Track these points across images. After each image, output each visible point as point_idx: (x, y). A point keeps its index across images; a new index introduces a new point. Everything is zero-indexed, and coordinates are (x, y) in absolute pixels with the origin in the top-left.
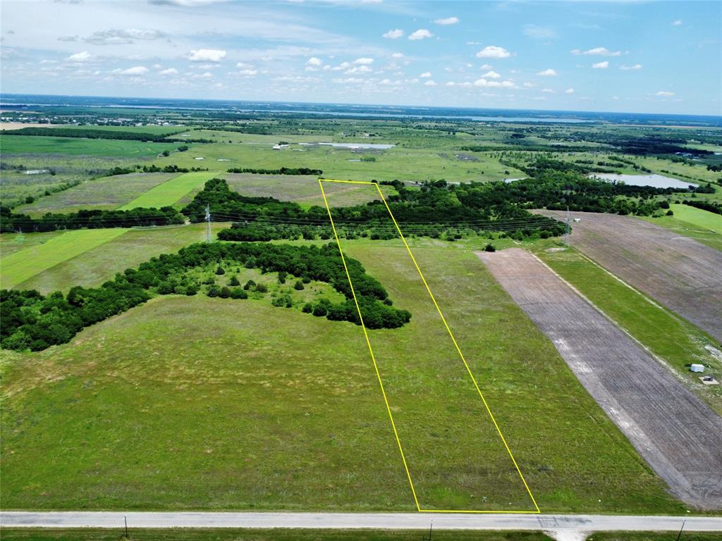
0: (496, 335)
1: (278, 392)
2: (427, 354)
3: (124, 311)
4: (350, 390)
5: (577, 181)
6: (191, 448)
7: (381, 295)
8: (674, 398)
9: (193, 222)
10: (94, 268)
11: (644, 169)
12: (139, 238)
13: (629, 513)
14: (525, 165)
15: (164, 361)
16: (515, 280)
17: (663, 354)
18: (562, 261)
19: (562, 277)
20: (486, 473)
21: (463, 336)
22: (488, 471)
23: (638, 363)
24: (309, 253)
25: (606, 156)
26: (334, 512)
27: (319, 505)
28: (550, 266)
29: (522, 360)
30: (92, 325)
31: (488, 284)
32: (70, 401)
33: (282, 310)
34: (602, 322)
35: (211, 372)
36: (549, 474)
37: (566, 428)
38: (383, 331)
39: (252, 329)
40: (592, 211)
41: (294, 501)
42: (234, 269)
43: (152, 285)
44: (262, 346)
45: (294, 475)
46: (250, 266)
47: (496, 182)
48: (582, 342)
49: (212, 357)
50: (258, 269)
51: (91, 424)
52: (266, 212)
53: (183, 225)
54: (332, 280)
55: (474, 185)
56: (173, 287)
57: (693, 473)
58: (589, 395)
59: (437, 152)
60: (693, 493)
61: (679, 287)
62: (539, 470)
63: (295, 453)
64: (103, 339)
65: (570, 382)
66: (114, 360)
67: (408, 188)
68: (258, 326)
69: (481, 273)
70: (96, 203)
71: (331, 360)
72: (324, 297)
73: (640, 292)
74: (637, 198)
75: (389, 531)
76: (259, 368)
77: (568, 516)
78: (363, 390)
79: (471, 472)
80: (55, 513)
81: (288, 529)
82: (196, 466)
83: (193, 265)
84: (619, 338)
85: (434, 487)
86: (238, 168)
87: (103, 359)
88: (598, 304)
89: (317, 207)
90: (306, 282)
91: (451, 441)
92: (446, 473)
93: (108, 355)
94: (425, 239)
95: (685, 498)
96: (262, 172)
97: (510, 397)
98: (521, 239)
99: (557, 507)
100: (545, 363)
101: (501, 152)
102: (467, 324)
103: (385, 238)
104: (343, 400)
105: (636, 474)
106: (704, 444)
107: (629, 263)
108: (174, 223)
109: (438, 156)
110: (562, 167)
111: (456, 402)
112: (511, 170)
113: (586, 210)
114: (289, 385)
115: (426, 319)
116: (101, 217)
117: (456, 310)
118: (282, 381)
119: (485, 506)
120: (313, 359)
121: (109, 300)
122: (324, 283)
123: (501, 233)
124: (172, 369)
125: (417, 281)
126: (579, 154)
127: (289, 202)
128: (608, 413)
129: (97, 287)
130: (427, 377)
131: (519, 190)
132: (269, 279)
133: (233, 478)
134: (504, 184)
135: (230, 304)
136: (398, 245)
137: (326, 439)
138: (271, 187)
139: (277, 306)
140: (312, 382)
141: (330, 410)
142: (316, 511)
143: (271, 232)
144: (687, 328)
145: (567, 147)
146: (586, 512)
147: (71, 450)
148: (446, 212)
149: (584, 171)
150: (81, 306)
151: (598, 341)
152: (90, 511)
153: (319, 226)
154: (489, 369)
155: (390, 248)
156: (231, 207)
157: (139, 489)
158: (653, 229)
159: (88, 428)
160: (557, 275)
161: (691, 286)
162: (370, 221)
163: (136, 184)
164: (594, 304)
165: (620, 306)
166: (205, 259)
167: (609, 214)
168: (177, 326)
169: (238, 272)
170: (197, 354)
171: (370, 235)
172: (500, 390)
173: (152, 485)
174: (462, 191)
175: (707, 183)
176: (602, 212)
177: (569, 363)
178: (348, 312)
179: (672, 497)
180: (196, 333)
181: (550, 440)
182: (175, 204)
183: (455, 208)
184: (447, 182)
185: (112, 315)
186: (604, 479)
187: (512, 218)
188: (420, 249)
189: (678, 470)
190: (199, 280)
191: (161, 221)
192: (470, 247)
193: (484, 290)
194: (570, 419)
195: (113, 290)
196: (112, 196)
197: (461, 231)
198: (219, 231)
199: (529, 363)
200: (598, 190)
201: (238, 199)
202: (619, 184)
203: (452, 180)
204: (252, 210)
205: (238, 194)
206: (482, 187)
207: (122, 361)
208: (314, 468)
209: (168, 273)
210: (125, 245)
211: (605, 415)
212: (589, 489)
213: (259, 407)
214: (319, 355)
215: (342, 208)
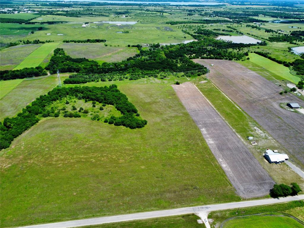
0: (180, 128)
1: (98, 164)
2: (154, 140)
3: (29, 128)
4: (125, 161)
5: (213, 42)
6: (68, 193)
7: (135, 111)
8: (241, 152)
9: (51, 74)
10: (12, 104)
11: (240, 33)
12: (28, 85)
13: (223, 203)
14: (192, 32)
15: (51, 153)
16: (187, 99)
17: (239, 132)
18: (205, 88)
19: (205, 96)
20: (176, 192)
21: (167, 130)
23: (230, 137)
24: (104, 91)
25: (226, 26)
26: (123, 214)
27: (118, 212)
28: (202, 92)
29: (189, 140)
30: (17, 137)
31: (177, 102)
32: (15, 176)
33: (95, 122)
34: (219, 119)
35: (71, 157)
36: (197, 190)
37: (204, 170)
38: (137, 130)
39: (84, 133)
40: (218, 59)
41: (108, 212)
42: (73, 100)
43: (39, 113)
44: (90, 142)
45: (108, 201)
46: (80, 99)
47: (180, 44)
48: (211, 129)
49: (70, 149)
50: (83, 100)
51: (26, 186)
52: (83, 67)
53: (47, 76)
54: (115, 104)
55: (171, 46)
56: (49, 114)
57: (244, 184)
58: (213, 154)
59: (156, 25)
60: (244, 192)
61: (248, 98)
63: (107, 191)
64: (23, 144)
65: (206, 148)
66: (30, 154)
67: (144, 49)
68: (87, 131)
69: (174, 96)
70: (5, 64)
71: (117, 146)
72: (112, 114)
73: (234, 102)
74: (236, 50)
75: (143, 220)
76: (89, 153)
77: (203, 206)
78: (130, 160)
79: (170, 192)
81: (108, 223)
82: (71, 201)
83: (55, 100)
84: (225, 126)
85: (158, 200)
86: (68, 40)
87: (25, 154)
88: (218, 109)
89: (105, 63)
90: (104, 106)
91: (163, 179)
92: (162, 193)
93: (27, 152)
94: (151, 78)
95: (241, 195)
96: (79, 42)
97: (185, 157)
98: (190, 77)
99: (199, 203)
100: (197, 141)
101: (183, 25)
102: (169, 124)
103: (135, 79)
104: (123, 165)
105: (226, 186)
106: (250, 171)
107: (231, 87)
108: (43, 75)
109: (156, 29)
110: (208, 33)
111: (165, 162)
112: (187, 35)
113: (216, 59)
114: (102, 160)
115: (153, 122)
116: (9, 74)
117: (165, 116)
118: (99, 158)
119: (175, 205)
120: (110, 147)
121: (22, 124)
122: (112, 106)
123: (183, 73)
124: (55, 157)
125: (149, 102)
126: (214, 24)
127: (93, 61)
128: (219, 161)
129: (15, 116)
130: (154, 151)
131: (190, 48)
132: (88, 105)
133: (85, 205)
134: (184, 45)
135: (74, 121)
136: (140, 83)
137: (118, 183)
138: (84, 51)
139: (93, 120)
140: (111, 158)
141: (119, 170)
142: (117, 215)
143: (86, 78)
144: (249, 119)
145: (210, 21)
146: (209, 204)
147: (21, 199)
148: (160, 63)
149: (217, 35)
150: (10, 128)
151: (217, 128)
153: (107, 74)
154: (177, 145)
155: (138, 85)
156: (67, 65)
157: (51, 214)
158: (241, 68)
159: (26, 188)
160: (203, 96)
161: (253, 98)
162: (128, 69)
163: (22, 52)
164: (217, 110)
165: (226, 110)
166: (60, 96)
167: (225, 60)
168: (53, 135)
169: (75, 102)
170: (63, 148)
171: (129, 78)
172: (181, 155)
173: (55, 211)
174: (167, 50)
175: (265, 40)
176: (222, 59)
177: (206, 140)
178: (123, 122)
179: (237, 195)
180: (62, 137)
181: (198, 175)
182: (41, 63)
183: (164, 61)
184: (160, 44)
185: (24, 131)
186: (216, 190)
187: (187, 65)
188: (150, 85)
189: (240, 183)
190: (59, 108)
191: (37, 75)
192: (169, 82)
193: (175, 105)
194: (205, 166)
195: (23, 118)
196: (11, 60)
197: (166, 73)
198: (64, 80)
199: (192, 141)
200: (221, 46)
201: (70, 59)
202: (230, 42)
203: (162, 43)
204: (77, 66)
205: (70, 57)
206: (175, 47)
207: (33, 155)
208: (115, 197)
209: (45, 106)
210: (23, 89)
211: (218, 162)
212: (210, 195)
213: (91, 172)
214: (113, 144)
215: (116, 63)
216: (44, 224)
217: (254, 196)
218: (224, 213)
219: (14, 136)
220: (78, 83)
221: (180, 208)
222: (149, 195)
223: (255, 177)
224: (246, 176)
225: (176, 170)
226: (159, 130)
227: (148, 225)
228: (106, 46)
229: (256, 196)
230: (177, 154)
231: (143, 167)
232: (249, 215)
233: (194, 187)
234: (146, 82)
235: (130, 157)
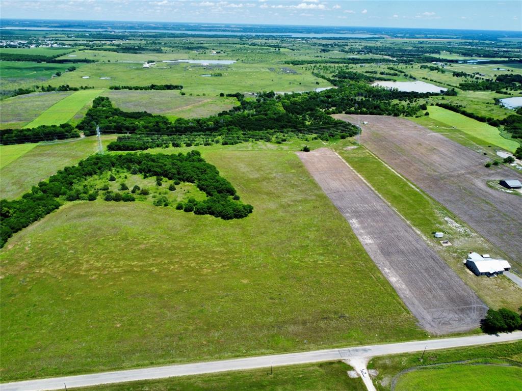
0: (311, 219)
1: (163, 275)
2: (265, 237)
3: (42, 217)
4: (213, 270)
5: (366, 89)
6: (105, 324)
7: (231, 192)
8: (424, 258)
9: (87, 135)
10: (13, 181)
11: (411, 77)
12: (45, 152)
13: (394, 342)
14: (330, 76)
15: (78, 257)
16: (324, 174)
17: (418, 226)
18: (355, 157)
19: (355, 170)
20: (306, 323)
21: (289, 221)
22: (307, 321)
23: (402, 233)
24: (178, 160)
25: (386, 67)
26: (208, 361)
27: (198, 358)
28: (347, 161)
29: (328, 237)
30: (19, 231)
31: (305, 178)
33: (161, 209)
34: (381, 204)
35: (114, 263)
36: (346, 320)
37: (356, 286)
38: (234, 221)
39: (140, 226)
40: (376, 114)
41: (180, 356)
42: (123, 175)
43: (61, 194)
44: (149, 239)
45: (179, 337)
46: (134, 173)
47: (310, 92)
48: (367, 220)
49: (113, 251)
50: (141, 175)
51: (29, 312)
52: (143, 125)
53: (79, 139)
54: (196, 181)
55: (294, 95)
56: (78, 195)
57: (433, 310)
58: (372, 261)
59: (268, 66)
60: (433, 324)
61: (431, 173)
62: (340, 317)
63: (179, 321)
64: (29, 242)
65: (360, 251)
66: (40, 259)
67: (247, 99)
68: (144, 223)
69: (300, 169)
70: (7, 121)
71: (199, 247)
72: (190, 196)
73: (405, 178)
74: (406, 101)
75: (245, 371)
76: (149, 258)
77: (357, 348)
78: (222, 269)
79: (296, 323)
80: (13, 383)
81: (178, 377)
82: (110, 338)
83: (91, 175)
84: (391, 215)
85: (273, 336)
86: (117, 85)
87: (31, 259)
88: (378, 189)
89: (181, 119)
90: (177, 184)
91: (283, 302)
92: (280, 325)
93: (35, 256)
94: (260, 143)
95: (428, 329)
96: (136, 88)
97: (321, 266)
98: (327, 140)
99: (350, 342)
100: (343, 239)
101: (313, 65)
102: (292, 212)
103: (232, 144)
104: (209, 278)
105: (399, 314)
106: (440, 289)
107: (400, 155)
108: (72, 137)
109: (267, 70)
110: (355, 77)
111: (286, 273)
112: (320, 80)
113: (371, 113)
114: (170, 269)
115: (264, 209)
116: (13, 135)
117: (284, 201)
118: (166, 266)
119: (306, 346)
120: (186, 248)
121: (30, 210)
122: (190, 184)
123: (315, 135)
124: (85, 263)
125: (256, 178)
126: (367, 65)
127: (160, 116)
128: (383, 272)
129: (18, 198)
130: (265, 255)
131: (326, 98)
132: (149, 183)
133: (137, 344)
134: (315, 93)
135: (123, 206)
136: (241, 149)
137: (199, 308)
138: (144, 102)
139: (157, 206)
140: (187, 266)
141: (201, 286)
142: (196, 362)
143: (148, 142)
144: (434, 204)
145: (359, 59)
146: (369, 344)
147: (17, 334)
148: (274, 120)
149: (371, 80)
150: (8, 216)
151: (378, 218)
152: (38, 379)
153: (183, 136)
154: (307, 246)
155: (236, 152)
156: (115, 122)
157: (72, 359)
158: (415, 127)
159: (28, 316)
160: (352, 168)
161: (438, 172)
162: (220, 129)
163: (37, 103)
164: (376, 190)
165: (392, 191)
166: (99, 169)
167: (387, 116)
168: (85, 228)
169: (126, 178)
170: (102, 249)
171: (221, 141)
172: (314, 261)
173: (81, 355)
174: (286, 101)
175: (453, 88)
176: (383, 115)
177: (359, 237)
178: (209, 208)
179: (420, 328)
180: (100, 232)
181: (347, 295)
182: (70, 120)
183: (281, 116)
184: (275, 93)
185: (33, 221)
186: (380, 320)
187: (321, 123)
188: (258, 152)
189: (425, 309)
190: (97, 187)
191: (61, 136)
192: (292, 148)
193: (303, 183)
194: (359, 279)
195: (32, 201)
196: (19, 115)
197: (286, 135)
198: (108, 144)
199: (333, 239)
200: (380, 96)
201: (120, 114)
202: (394, 90)
203: (279, 90)
204: (132, 124)
205: (119, 110)
206: (300, 96)
207: (46, 260)
208: (193, 331)
209: (73, 183)
210: (35, 159)
211: (381, 274)
212: (370, 328)
213: (151, 288)
214: (190, 244)
215: (199, 120)
216: (57, 377)
217: (451, 330)
218: (398, 359)
219: (14, 230)
220: (132, 150)
221: (315, 350)
222: (257, 328)
223: (452, 300)
224: (434, 297)
225: (306, 287)
226: (273, 221)
227: (254, 380)
228: (183, 94)
229: (455, 331)
230: (306, 260)
231: (245, 281)
232: (444, 364)
233: (340, 314)
234: (250, 148)
235: (221, 265)
